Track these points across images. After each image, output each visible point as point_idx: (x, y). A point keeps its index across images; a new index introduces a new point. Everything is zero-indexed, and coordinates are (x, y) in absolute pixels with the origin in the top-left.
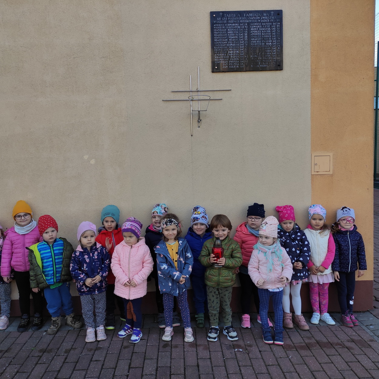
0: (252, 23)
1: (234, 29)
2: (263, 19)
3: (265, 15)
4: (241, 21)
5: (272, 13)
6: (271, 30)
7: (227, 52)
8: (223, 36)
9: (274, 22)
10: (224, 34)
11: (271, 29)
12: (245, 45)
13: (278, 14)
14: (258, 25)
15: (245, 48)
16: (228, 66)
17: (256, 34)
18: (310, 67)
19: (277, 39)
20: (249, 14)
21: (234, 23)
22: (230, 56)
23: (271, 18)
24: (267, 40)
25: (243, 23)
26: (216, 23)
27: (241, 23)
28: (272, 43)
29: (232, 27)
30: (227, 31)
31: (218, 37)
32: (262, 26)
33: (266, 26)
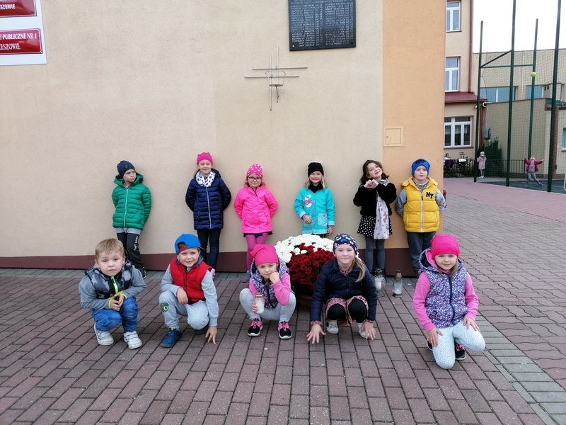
0: (327, 3)
1: (310, 9)
4: (316, 2)
7: (304, 31)
8: (300, 17)
9: (348, 2)
10: (300, 14)
11: (344, 8)
12: (320, 24)
14: (332, 5)
15: (320, 27)
16: (305, 44)
17: (331, 14)
18: (382, 44)
19: (350, 18)
22: (306, 35)
24: (341, 19)
25: (318, 4)
28: (345, 21)
29: (308, 7)
31: (295, 17)
32: (336, 6)
33: (340, 6)
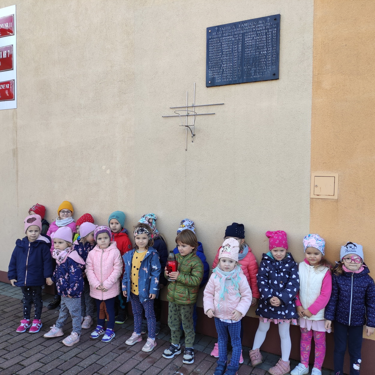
0: (247, 33)
1: (228, 41)
2: (258, 27)
3: (260, 22)
4: (236, 33)
5: (268, 19)
6: (266, 38)
7: (221, 65)
8: (217, 51)
9: (271, 29)
10: (218, 48)
11: (266, 36)
12: (238, 57)
13: (275, 19)
14: (253, 34)
15: (238, 59)
16: (222, 79)
17: (250, 44)
18: (311, 73)
19: (273, 47)
20: (244, 25)
21: (229, 36)
22: (223, 70)
23: (267, 24)
24: (262, 49)
25: (237, 34)
26: (211, 38)
27: (236, 35)
28: (267, 51)
29: (226, 40)
30: (221, 45)
31: (212, 51)
32: (257, 34)
33: (262, 34)
